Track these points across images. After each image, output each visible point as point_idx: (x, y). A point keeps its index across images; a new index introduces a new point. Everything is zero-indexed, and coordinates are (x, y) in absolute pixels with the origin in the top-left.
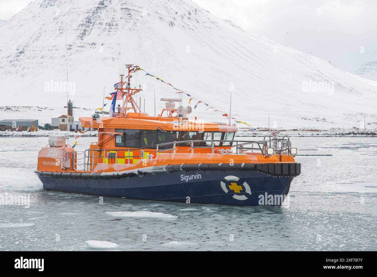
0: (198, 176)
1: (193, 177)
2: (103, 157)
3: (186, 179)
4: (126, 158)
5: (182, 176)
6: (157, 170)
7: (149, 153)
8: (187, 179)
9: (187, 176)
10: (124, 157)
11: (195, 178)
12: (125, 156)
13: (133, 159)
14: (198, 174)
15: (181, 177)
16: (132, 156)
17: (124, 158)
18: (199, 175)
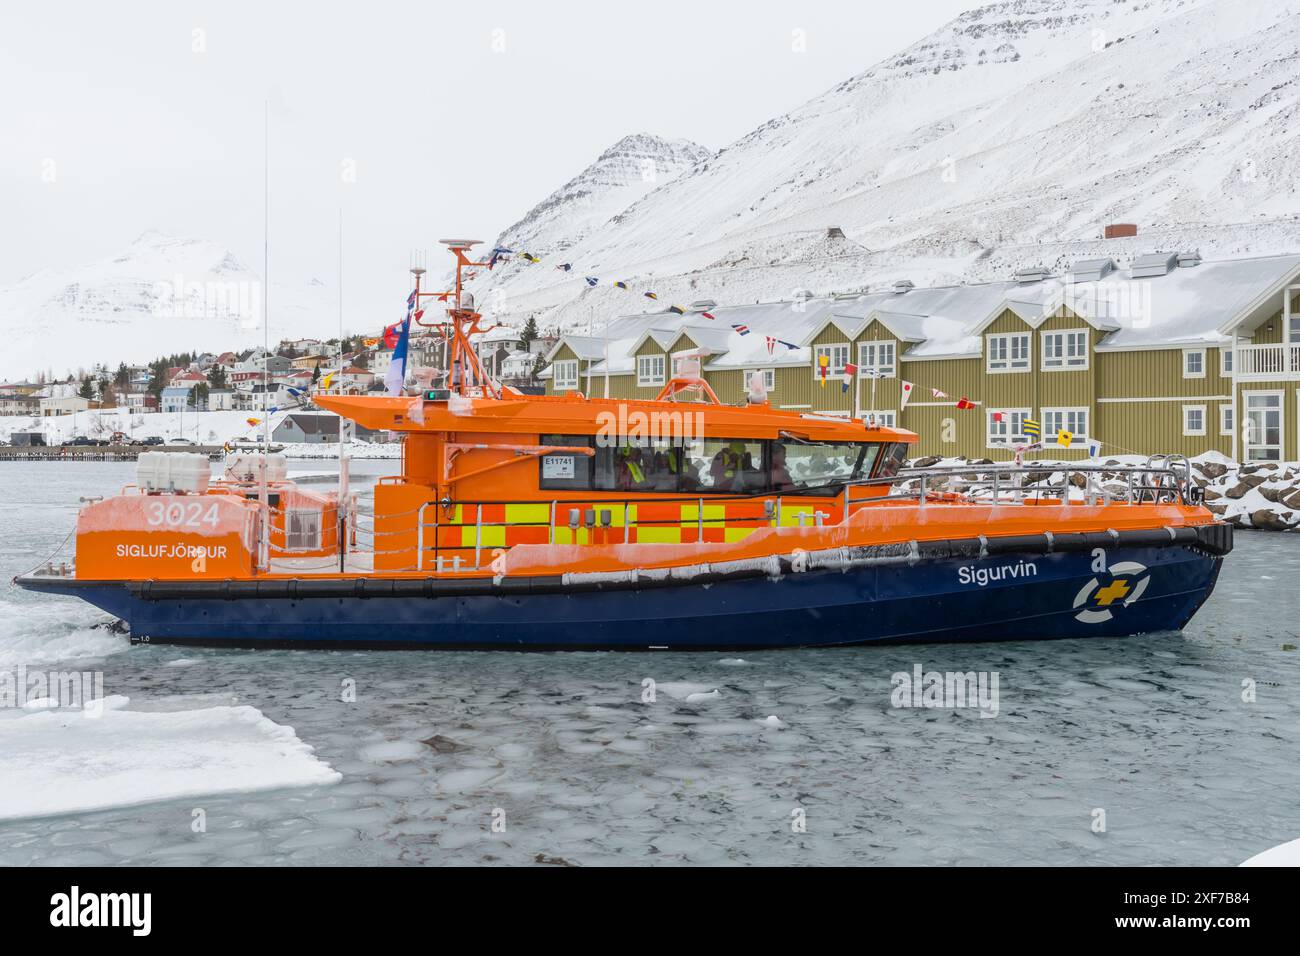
0: (1026, 569)
1: (1007, 571)
2: (549, 524)
3: (981, 579)
4: (684, 525)
5: (964, 571)
6: (880, 559)
7: (811, 508)
8: (986, 578)
9: (985, 571)
10: (676, 522)
11: (1014, 575)
12: (682, 519)
13: (727, 526)
14: (1024, 564)
15: (961, 574)
16: (723, 517)
17: (679, 526)
18: (1027, 566)
